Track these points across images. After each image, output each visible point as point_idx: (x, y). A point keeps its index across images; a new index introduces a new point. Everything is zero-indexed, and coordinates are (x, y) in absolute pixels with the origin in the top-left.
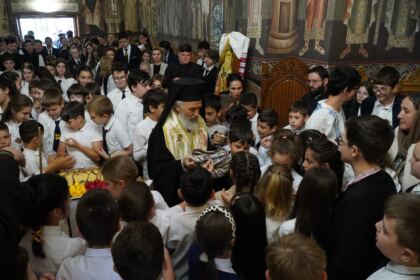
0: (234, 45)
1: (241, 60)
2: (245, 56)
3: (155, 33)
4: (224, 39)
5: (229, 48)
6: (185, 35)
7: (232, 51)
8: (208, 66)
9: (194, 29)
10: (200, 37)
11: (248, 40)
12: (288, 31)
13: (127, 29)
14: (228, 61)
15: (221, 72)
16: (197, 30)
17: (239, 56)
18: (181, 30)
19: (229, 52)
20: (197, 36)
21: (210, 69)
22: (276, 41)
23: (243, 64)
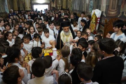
0: (96, 13)
1: (98, 18)
2: (100, 17)
3: (71, 9)
4: (93, 11)
5: (95, 14)
6: (81, 10)
7: (95, 15)
8: (87, 20)
9: (83, 8)
10: (85, 11)
11: (101, 12)
12: (114, 9)
13: (63, 8)
14: (94, 18)
15: (92, 22)
16: (84, 8)
17: (98, 17)
18: (79, 9)
19: (94, 16)
20: (84, 10)
21: (88, 21)
22: (110, 12)
23: (99, 20)
